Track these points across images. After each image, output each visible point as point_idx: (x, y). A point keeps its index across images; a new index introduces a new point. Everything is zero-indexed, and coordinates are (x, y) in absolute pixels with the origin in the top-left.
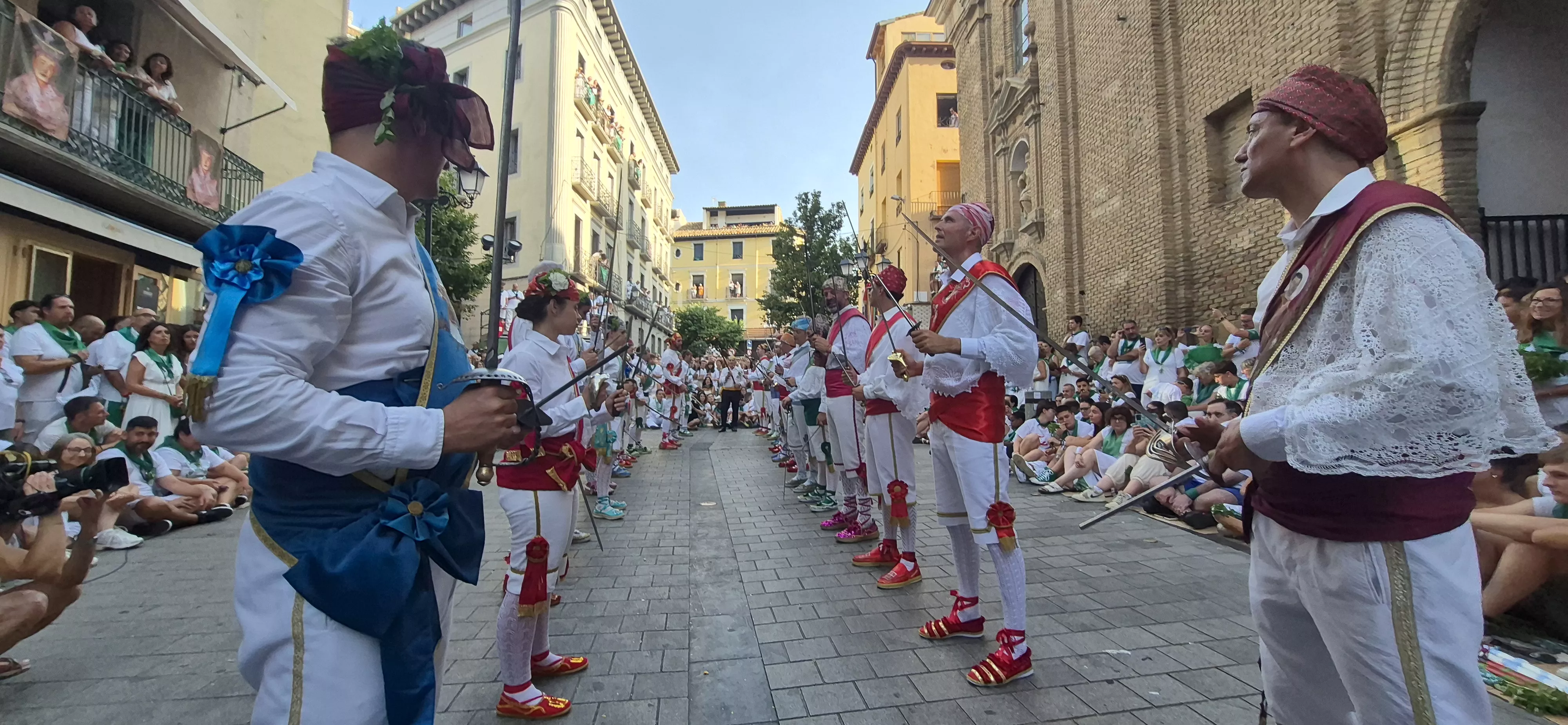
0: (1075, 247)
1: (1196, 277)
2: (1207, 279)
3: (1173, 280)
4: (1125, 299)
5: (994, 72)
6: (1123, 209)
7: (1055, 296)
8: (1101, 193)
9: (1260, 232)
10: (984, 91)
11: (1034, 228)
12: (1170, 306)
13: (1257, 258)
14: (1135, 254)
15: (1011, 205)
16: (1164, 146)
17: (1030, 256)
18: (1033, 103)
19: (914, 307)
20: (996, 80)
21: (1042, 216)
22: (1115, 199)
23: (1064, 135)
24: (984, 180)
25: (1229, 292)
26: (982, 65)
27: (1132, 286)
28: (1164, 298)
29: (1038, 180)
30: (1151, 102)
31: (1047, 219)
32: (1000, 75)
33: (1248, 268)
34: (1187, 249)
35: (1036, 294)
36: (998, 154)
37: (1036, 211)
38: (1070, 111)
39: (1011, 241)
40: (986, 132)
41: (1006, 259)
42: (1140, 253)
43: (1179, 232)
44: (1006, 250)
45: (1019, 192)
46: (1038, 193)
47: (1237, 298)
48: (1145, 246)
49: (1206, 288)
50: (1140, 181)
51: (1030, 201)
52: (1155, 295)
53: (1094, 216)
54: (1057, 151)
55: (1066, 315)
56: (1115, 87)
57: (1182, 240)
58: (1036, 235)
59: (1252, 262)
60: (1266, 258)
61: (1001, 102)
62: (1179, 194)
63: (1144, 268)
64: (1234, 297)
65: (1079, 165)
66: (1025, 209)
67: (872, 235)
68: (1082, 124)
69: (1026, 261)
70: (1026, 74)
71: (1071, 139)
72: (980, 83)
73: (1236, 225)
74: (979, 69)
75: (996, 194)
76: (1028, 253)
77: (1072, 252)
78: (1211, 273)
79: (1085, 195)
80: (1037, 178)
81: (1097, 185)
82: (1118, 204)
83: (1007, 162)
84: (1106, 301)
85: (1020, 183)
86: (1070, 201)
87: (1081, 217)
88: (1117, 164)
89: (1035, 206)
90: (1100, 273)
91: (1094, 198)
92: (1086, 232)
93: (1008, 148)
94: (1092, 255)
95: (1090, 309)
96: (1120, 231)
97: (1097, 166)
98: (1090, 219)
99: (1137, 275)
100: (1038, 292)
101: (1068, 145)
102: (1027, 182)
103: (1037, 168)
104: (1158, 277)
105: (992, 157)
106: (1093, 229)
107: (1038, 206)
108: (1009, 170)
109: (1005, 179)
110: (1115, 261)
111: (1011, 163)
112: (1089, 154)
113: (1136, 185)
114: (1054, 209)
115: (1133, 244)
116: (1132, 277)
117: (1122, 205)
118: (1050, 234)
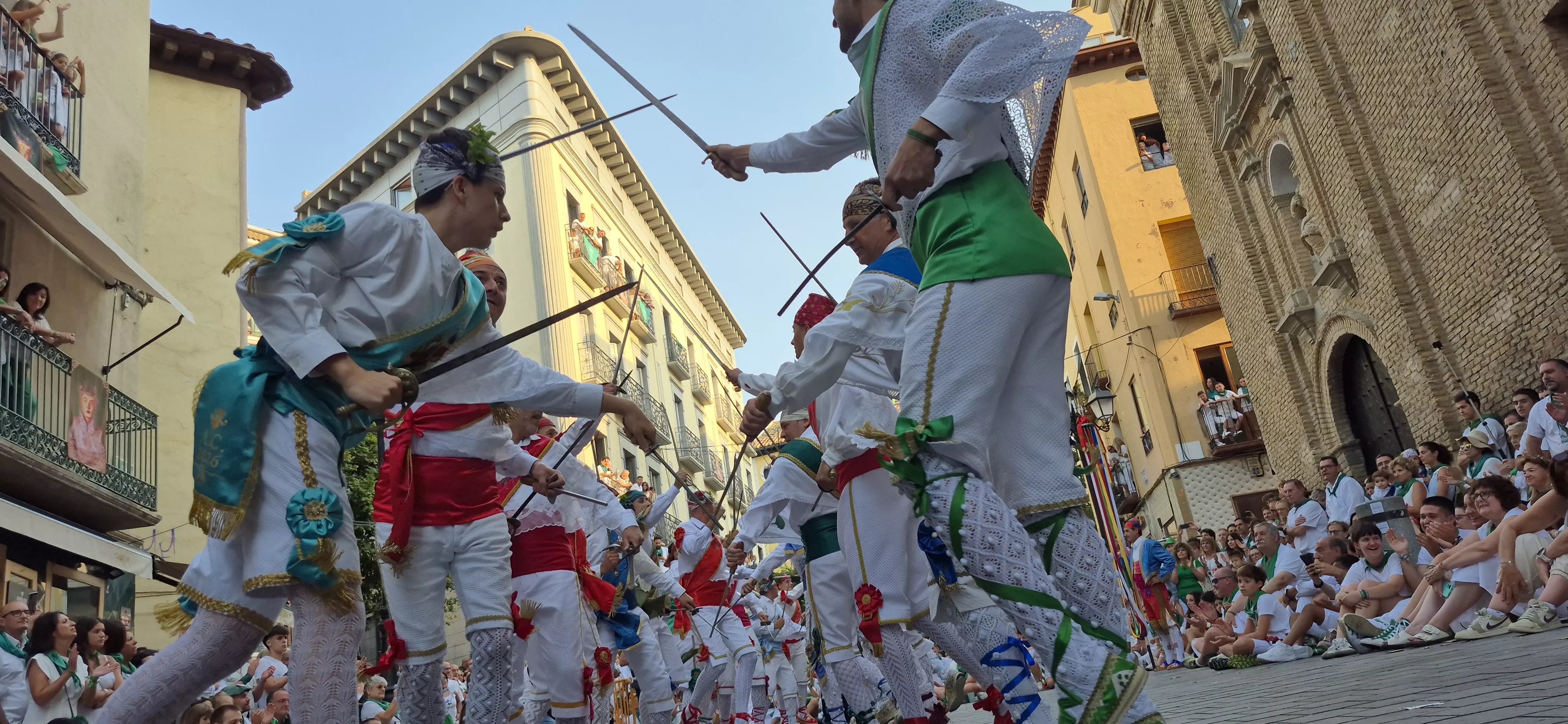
0: (1412, 282)
4: (1523, 343)
5: (1203, 55)
6: (1467, 198)
7: (1407, 373)
8: (1424, 185)
10: (1196, 89)
11: (1336, 274)
14: (1508, 260)
15: (1292, 250)
16: (1493, 81)
17: (1347, 322)
18: (1275, 82)
19: (1183, 473)
20: (1210, 68)
21: (1343, 250)
22: (1451, 185)
23: (1337, 114)
24: (1235, 224)
26: (1180, 51)
27: (1522, 313)
29: (1320, 197)
30: (1449, 24)
31: (1351, 251)
32: (1213, 57)
35: (1379, 385)
36: (1245, 178)
37: (1331, 244)
38: (1336, 76)
39: (1309, 306)
40: (1216, 148)
41: (1309, 340)
42: (1514, 256)
44: (1305, 325)
45: (1298, 225)
46: (1326, 216)
48: (1518, 242)
50: (1475, 144)
51: (1319, 234)
53: (1426, 223)
54: (1334, 140)
55: (1434, 400)
56: (1392, 20)
58: (1344, 284)
61: (1226, 97)
62: (1542, 145)
63: (1530, 279)
65: (1377, 153)
66: (1315, 248)
67: (1081, 371)
68: (1361, 90)
69: (1343, 332)
70: (1251, 43)
71: (1351, 117)
72: (1185, 79)
74: (1178, 58)
75: (1262, 238)
76: (1340, 318)
77: (1409, 293)
79: (1400, 196)
80: (1318, 193)
81: (1415, 174)
82: (1457, 191)
83: (1264, 185)
84: (1493, 357)
85: (1294, 211)
86: (1380, 212)
87: (1406, 233)
88: (1434, 132)
89: (1327, 238)
90: (1469, 313)
91: (1417, 195)
92: (1424, 253)
93: (1259, 163)
94: (1445, 287)
95: (1473, 379)
96: (1475, 233)
97: (1405, 146)
98: (1422, 232)
99: (1523, 295)
100: (1381, 380)
101: (1349, 128)
102: (1306, 207)
103: (1313, 179)
104: (1556, 286)
105: (1236, 184)
106: (1431, 245)
107: (1333, 236)
108: (1269, 195)
109: (1269, 212)
110: (1485, 286)
111: (1270, 184)
112: (1386, 131)
113: (1470, 152)
114: (1356, 232)
115: (1498, 246)
116: (1517, 300)
117: (1464, 192)
118: (1365, 274)
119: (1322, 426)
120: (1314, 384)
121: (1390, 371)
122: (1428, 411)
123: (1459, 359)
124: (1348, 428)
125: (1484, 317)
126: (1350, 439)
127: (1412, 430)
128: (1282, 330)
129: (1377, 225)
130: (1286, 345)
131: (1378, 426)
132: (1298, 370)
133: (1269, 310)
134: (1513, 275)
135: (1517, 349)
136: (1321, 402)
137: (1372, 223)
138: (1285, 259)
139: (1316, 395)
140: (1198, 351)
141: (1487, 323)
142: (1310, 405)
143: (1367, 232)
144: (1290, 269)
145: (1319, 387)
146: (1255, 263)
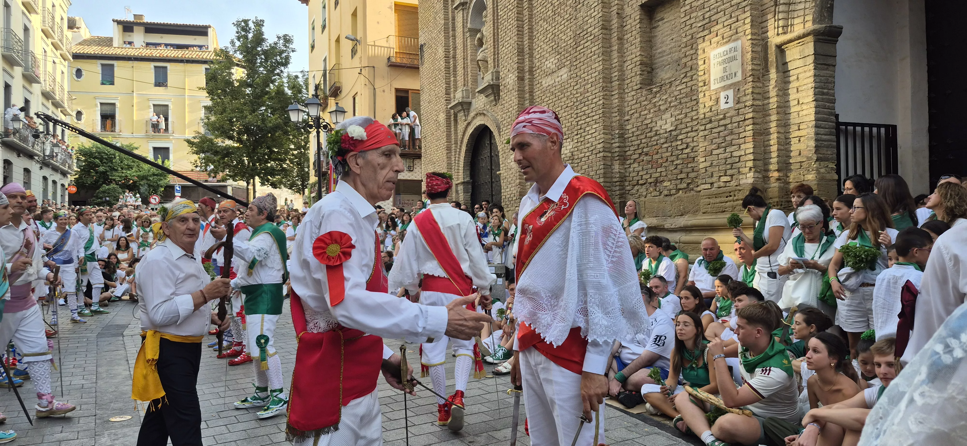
1: (628, 153)
2: (636, 156)
3: (610, 155)
6: (569, 82)
8: (550, 63)
9: (680, 117)
11: (490, 91)
12: (608, 180)
13: (677, 140)
14: (579, 127)
15: (469, 64)
16: (606, 27)
17: (486, 118)
21: (498, 78)
22: (564, 70)
24: (443, 33)
25: (654, 170)
28: (602, 171)
29: (494, 42)
31: (502, 82)
33: (670, 149)
34: (621, 127)
35: (491, 156)
36: (456, 8)
37: (492, 73)
39: (469, 100)
41: (463, 119)
42: (583, 126)
43: (616, 110)
44: (464, 110)
45: (477, 50)
46: (494, 55)
47: (661, 176)
48: (588, 120)
49: (636, 165)
50: (585, 58)
51: (487, 62)
52: (594, 168)
53: (545, 85)
54: (513, 15)
55: (518, 181)
57: (618, 118)
58: (493, 98)
59: (674, 144)
60: (684, 141)
62: (616, 74)
63: (586, 141)
64: (658, 175)
65: (532, 32)
66: (482, 69)
67: (324, 75)
69: (482, 123)
73: (662, 108)
75: (455, 48)
76: (484, 114)
78: (640, 151)
79: (536, 63)
80: (494, 39)
81: (548, 55)
82: (566, 75)
83: (465, 18)
85: (477, 41)
86: (523, 67)
87: (533, 85)
88: (565, 36)
89: (491, 67)
91: (545, 67)
92: (538, 100)
93: (467, 3)
96: (567, 102)
97: (548, 36)
98: (541, 88)
99: (580, 148)
100: (493, 154)
101: (522, 11)
102: (484, 42)
103: (494, 29)
104: (597, 151)
105: (450, 9)
106: (543, 98)
107: (494, 68)
108: (467, 26)
109: (464, 35)
111: (469, 19)
112: (541, 22)
113: (582, 60)
114: (509, 73)
115: (577, 117)
116: (576, 149)
117: (569, 77)
118: (506, 98)
119: (456, 168)
120: (459, 143)
121: (500, 155)
122: (513, 185)
124: (468, 173)
126: (468, 179)
127: (502, 191)
128: (451, 108)
129: (520, 75)
130: (450, 116)
131: (484, 177)
132: (453, 132)
133: (448, 94)
134: (579, 136)
136: (459, 155)
137: (518, 72)
138: (464, 67)
139: (458, 150)
140: (397, 90)
142: (453, 154)
143: (514, 77)
144: (465, 75)
145: (461, 146)
146: (447, 62)
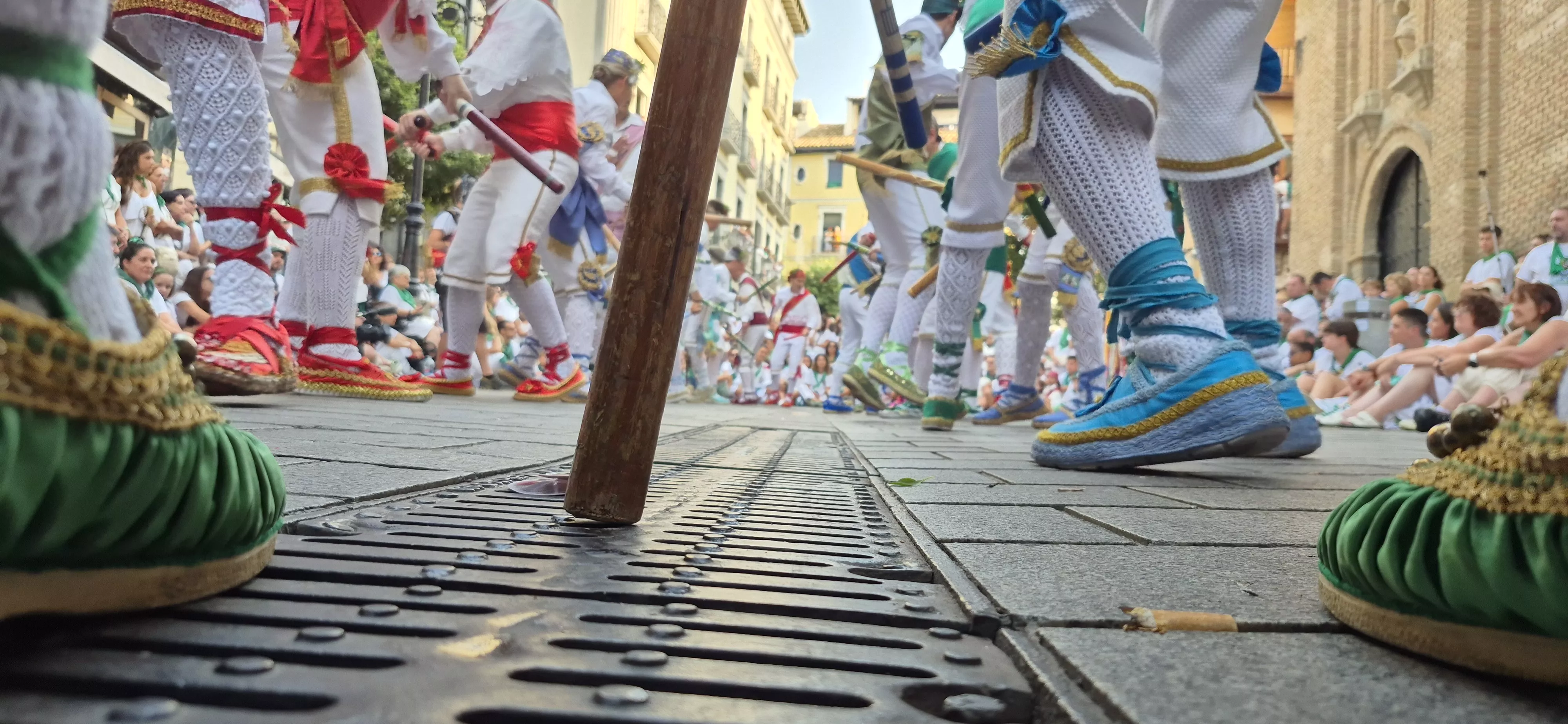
0: (1485, 105)
7: (1446, 196)
8: (1535, 6)
11: (1415, 83)
15: (1381, 49)
17: (1408, 135)
21: (1430, 59)
24: (1335, 9)
31: (1438, 62)
35: (1418, 205)
37: (1421, 51)
39: (1377, 111)
41: (1367, 145)
44: (1367, 129)
45: (1397, 24)
46: (1427, 20)
51: (1413, 38)
53: (1521, 48)
55: (1461, 229)
58: (1420, 95)
66: (1404, 52)
69: (1402, 145)
75: (1356, 30)
76: (1405, 129)
77: (1478, 116)
79: (1507, 12)
82: (1564, 19)
84: (1534, 196)
85: (1398, 7)
86: (1480, 26)
87: (1498, 53)
89: (1419, 42)
90: (1528, 148)
91: (1523, 16)
92: (1508, 78)
94: (1514, 117)
95: (1507, 215)
96: (1564, 68)
98: (1514, 55)
100: (1421, 200)
102: (1411, 6)
106: (1517, 71)
107: (1426, 42)
110: (1553, 124)
114: (1450, 42)
118: (1443, 88)
119: (1351, 233)
120: (1357, 190)
121: (1432, 193)
122: (1453, 238)
123: (1500, 193)
124: (1373, 241)
125: (1541, 154)
126: (1373, 251)
127: (1432, 253)
128: (1344, 130)
129: (1473, 40)
130: (1343, 144)
131: (1404, 244)
132: (1346, 172)
133: (1340, 106)
135: (1558, 195)
136: (1357, 211)
137: (1469, 36)
138: (1372, 58)
139: (1354, 202)
141: (1541, 162)
143: (1460, 46)
144: (1373, 69)
145: (1360, 195)
146: (1341, 55)
